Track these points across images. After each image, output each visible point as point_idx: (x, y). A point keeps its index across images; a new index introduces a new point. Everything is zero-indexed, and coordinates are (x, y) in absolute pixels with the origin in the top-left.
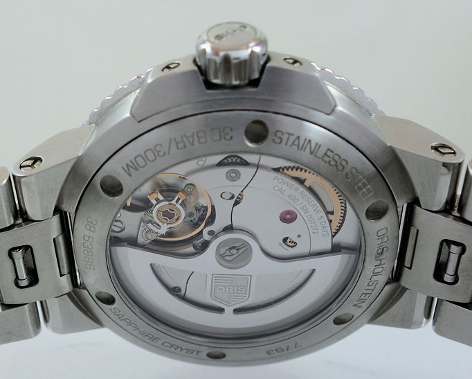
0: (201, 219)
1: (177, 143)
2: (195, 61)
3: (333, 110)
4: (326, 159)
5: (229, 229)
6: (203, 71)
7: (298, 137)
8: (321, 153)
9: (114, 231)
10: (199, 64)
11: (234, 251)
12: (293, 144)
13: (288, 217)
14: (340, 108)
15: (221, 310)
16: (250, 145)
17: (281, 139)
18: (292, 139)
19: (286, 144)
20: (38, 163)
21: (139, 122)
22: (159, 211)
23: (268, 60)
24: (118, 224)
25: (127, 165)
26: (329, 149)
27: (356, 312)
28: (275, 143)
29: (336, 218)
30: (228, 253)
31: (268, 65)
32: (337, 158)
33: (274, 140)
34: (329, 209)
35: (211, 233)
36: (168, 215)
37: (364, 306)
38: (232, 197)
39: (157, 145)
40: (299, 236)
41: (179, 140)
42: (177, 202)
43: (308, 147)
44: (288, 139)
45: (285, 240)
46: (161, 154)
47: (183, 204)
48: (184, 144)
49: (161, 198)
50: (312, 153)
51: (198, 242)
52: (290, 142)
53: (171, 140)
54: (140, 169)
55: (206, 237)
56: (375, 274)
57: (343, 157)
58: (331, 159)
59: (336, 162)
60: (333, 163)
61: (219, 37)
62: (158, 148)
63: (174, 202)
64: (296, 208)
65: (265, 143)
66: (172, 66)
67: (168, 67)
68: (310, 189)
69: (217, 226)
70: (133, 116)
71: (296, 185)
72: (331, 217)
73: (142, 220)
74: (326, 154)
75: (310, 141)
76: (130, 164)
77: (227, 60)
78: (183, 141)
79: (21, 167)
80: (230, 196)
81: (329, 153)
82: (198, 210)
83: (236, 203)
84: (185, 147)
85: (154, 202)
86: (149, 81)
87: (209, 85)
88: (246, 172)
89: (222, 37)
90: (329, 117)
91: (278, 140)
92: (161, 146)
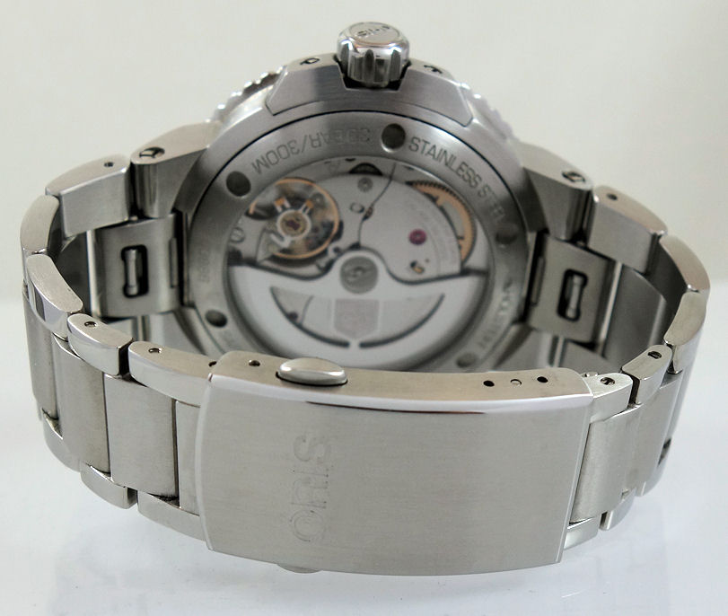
0: (327, 236)
1: (312, 141)
2: (335, 58)
3: (470, 122)
4: (461, 173)
5: (356, 246)
6: (343, 67)
7: (434, 147)
8: (455, 166)
9: (233, 241)
10: (340, 60)
11: (359, 273)
12: (429, 153)
13: (418, 238)
14: (475, 121)
15: (345, 345)
16: (386, 150)
17: (417, 146)
18: (428, 147)
19: (422, 152)
20: (159, 154)
21: (275, 115)
22: (284, 220)
23: (409, 64)
24: (237, 232)
25: (258, 161)
26: (464, 163)
27: (481, 353)
28: (412, 150)
29: (466, 244)
30: (352, 273)
31: (409, 68)
32: (470, 173)
33: (410, 147)
34: (460, 234)
35: (337, 250)
36: (293, 225)
37: (489, 346)
38: (362, 210)
39: (290, 142)
40: (427, 261)
41: (315, 137)
42: (305, 210)
43: (444, 158)
44: (424, 147)
45: (413, 265)
46: (295, 151)
47: (310, 214)
48: (320, 142)
49: (287, 204)
50: (446, 164)
51: (323, 262)
52: (426, 151)
53: (306, 136)
54: (271, 166)
55: (331, 254)
56: (502, 308)
57: (477, 173)
58: (465, 173)
59: (470, 177)
60: (467, 177)
61: (362, 34)
62: (292, 145)
63: (300, 211)
64: (428, 228)
65: (401, 149)
66: (311, 61)
67: (306, 62)
68: (442, 209)
69: (343, 243)
70: (268, 108)
71: (428, 202)
72: (462, 242)
73: (264, 230)
74: (460, 168)
75: (445, 152)
76: (262, 161)
77: (369, 56)
78: (318, 139)
79: (141, 155)
80: (359, 209)
81: (464, 167)
82: (324, 225)
83: (366, 218)
84: (320, 145)
85: (279, 209)
86: (286, 74)
87: (350, 83)
88: (378, 183)
89: (365, 34)
90: (465, 128)
91: (414, 147)
92: (295, 142)
